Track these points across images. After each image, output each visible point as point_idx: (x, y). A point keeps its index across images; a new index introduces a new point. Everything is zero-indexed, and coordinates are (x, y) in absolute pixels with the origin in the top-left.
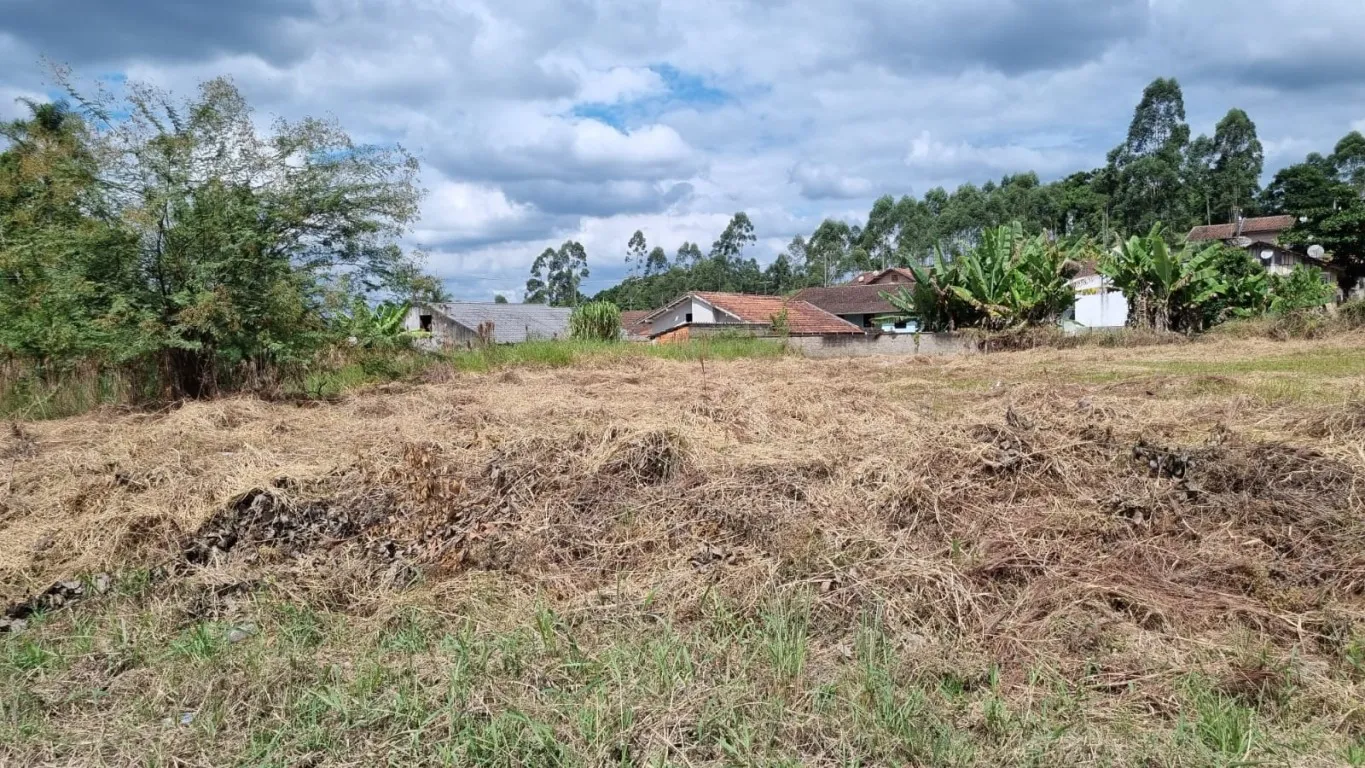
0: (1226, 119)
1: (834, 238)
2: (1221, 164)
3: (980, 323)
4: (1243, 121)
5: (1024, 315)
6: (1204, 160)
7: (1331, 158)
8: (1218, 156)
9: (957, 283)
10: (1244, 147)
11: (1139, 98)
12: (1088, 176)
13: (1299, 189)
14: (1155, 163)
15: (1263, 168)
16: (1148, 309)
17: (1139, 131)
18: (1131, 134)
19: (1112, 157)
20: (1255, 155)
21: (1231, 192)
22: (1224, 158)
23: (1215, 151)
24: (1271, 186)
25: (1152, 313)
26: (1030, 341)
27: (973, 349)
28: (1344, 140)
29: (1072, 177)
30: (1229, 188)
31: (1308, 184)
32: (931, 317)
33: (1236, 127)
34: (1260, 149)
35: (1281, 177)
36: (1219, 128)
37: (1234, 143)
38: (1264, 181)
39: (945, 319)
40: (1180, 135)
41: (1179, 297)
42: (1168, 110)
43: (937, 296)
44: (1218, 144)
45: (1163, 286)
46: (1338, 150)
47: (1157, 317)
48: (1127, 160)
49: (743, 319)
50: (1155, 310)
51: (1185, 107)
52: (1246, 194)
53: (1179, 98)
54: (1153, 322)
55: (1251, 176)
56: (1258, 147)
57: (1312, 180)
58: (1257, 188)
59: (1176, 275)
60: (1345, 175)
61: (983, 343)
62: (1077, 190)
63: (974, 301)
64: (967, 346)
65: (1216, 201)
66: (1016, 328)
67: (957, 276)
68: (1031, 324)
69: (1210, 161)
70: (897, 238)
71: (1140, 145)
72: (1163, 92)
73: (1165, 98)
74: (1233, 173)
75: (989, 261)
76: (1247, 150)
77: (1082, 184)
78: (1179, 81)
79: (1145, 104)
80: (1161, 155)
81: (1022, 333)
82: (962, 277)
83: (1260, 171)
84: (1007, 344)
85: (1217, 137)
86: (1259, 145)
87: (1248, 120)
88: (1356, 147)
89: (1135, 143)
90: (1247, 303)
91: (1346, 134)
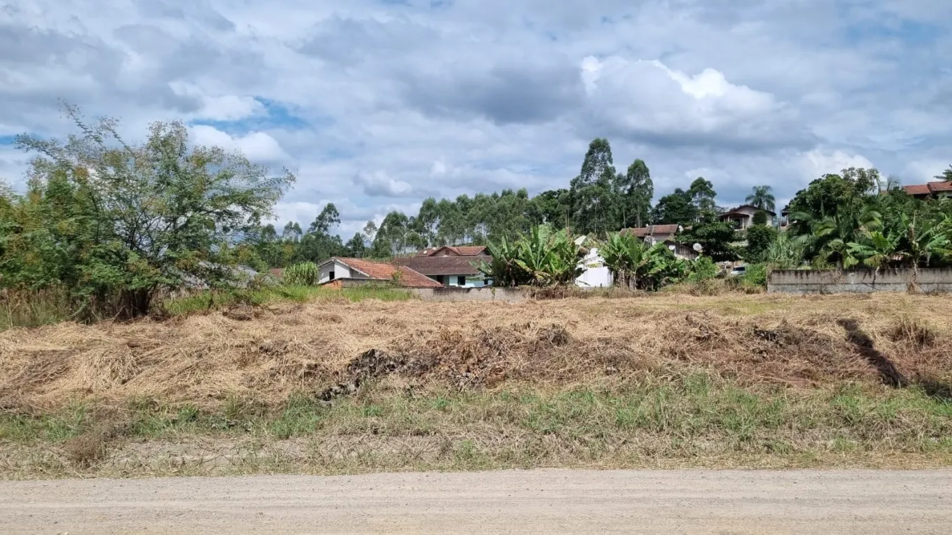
0: (632, 165)
1: (398, 224)
2: (631, 191)
3: (531, 282)
4: (643, 167)
5: (557, 278)
6: (622, 189)
7: (689, 192)
8: (629, 187)
9: (517, 258)
10: (643, 182)
11: (587, 149)
12: (555, 193)
13: (672, 208)
14: (597, 189)
15: (653, 196)
16: (626, 277)
17: (587, 169)
18: (583, 170)
19: (573, 183)
20: (649, 187)
21: (636, 208)
22: (632, 188)
23: (627, 183)
24: (657, 206)
25: (628, 279)
26: (561, 294)
27: (528, 298)
28: (696, 182)
29: (545, 193)
30: (636, 206)
31: (677, 206)
32: (501, 278)
33: (639, 170)
34: (652, 184)
35: (663, 201)
36: (629, 170)
37: (638, 179)
38: (654, 203)
39: (509, 280)
40: (609, 173)
41: (641, 271)
42: (603, 157)
43: (505, 265)
44: (629, 179)
45: (633, 264)
46: (692, 187)
47: (630, 281)
48: (581, 186)
49: (371, 276)
50: (629, 277)
51: (612, 157)
52: (644, 208)
53: (608, 150)
54: (628, 285)
55: (647, 200)
56: (650, 182)
57: (679, 204)
58: (650, 206)
59: (640, 258)
60: (696, 202)
61: (534, 294)
62: (549, 202)
63: (528, 269)
64: (524, 296)
65: (628, 213)
66: (553, 286)
67: (518, 254)
68: (561, 284)
69: (625, 189)
70: (438, 226)
71: (587, 177)
72: (599, 147)
73: (602, 150)
74: (637, 197)
75: (534, 246)
76: (645, 184)
77: (551, 198)
78: (609, 141)
79: (590, 153)
80: (600, 184)
81: (556, 289)
82: (520, 255)
83: (652, 197)
84: (548, 295)
85: (628, 175)
86: (651, 181)
87: (645, 167)
88: (701, 186)
89: (585, 176)
90: (676, 275)
91: (696, 178)
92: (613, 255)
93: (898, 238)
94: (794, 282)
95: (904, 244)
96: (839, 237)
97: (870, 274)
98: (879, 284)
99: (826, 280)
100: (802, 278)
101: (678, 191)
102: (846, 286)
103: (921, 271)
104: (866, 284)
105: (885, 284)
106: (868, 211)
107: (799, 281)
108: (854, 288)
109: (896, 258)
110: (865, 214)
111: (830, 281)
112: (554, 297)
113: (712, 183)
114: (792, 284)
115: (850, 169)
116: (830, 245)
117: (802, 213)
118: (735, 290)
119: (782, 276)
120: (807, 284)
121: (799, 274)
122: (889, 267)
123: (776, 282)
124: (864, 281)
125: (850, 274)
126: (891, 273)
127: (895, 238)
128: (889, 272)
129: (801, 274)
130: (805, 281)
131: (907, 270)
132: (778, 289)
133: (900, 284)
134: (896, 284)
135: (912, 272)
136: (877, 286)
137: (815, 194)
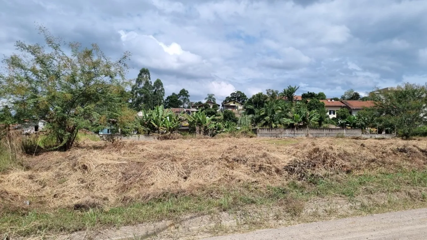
0: (156, 81)
3: (157, 132)
4: (160, 82)
5: (169, 130)
7: (179, 94)
8: (154, 90)
10: (160, 89)
11: (139, 72)
13: (172, 101)
14: (144, 91)
15: (165, 95)
16: (199, 130)
17: (139, 81)
18: (137, 82)
19: (133, 88)
20: (163, 91)
22: (156, 91)
24: (166, 100)
25: (200, 131)
26: (172, 137)
27: (156, 139)
28: (182, 90)
30: (157, 99)
33: (159, 83)
34: (164, 90)
35: (168, 98)
36: (155, 83)
37: (158, 87)
38: (165, 98)
40: (148, 84)
42: (146, 76)
44: (154, 87)
45: (203, 125)
46: (180, 93)
47: (201, 132)
48: (136, 88)
50: (201, 130)
51: (150, 77)
52: (161, 100)
53: (149, 74)
54: (200, 133)
55: (162, 97)
56: (163, 89)
57: (174, 99)
58: (163, 99)
59: (206, 122)
60: (182, 99)
61: (159, 138)
63: (156, 126)
64: (154, 138)
65: (154, 102)
66: (168, 134)
68: (171, 133)
69: (152, 91)
71: (139, 85)
72: (144, 72)
73: (145, 74)
74: (158, 95)
75: (157, 115)
76: (161, 90)
78: (149, 70)
79: (140, 74)
80: (143, 88)
81: (170, 135)
82: (152, 119)
84: (166, 138)
85: (154, 85)
86: (164, 89)
87: (161, 82)
88: (184, 93)
89: (138, 84)
90: (219, 129)
91: (182, 89)
92: (194, 120)
93: (302, 117)
94: (267, 133)
95: (304, 119)
96: (268, 116)
97: (293, 130)
98: (296, 134)
99: (278, 132)
100: (270, 131)
101: (173, 94)
102: (285, 135)
103: (310, 129)
104: (292, 134)
105: (298, 134)
106: (277, 106)
107: (269, 132)
108: (288, 135)
109: (301, 124)
110: (276, 108)
111: (279, 133)
112: (168, 139)
113: (188, 91)
114: (266, 134)
115: (269, 90)
116: (265, 119)
117: (250, 106)
118: (246, 136)
119: (263, 131)
120: (272, 134)
121: (269, 130)
122: (299, 127)
123: (260, 133)
124: (292, 133)
125: (286, 130)
126: (300, 130)
127: (300, 117)
128: (299, 130)
129: (270, 130)
130: (271, 133)
131: (305, 129)
132: (261, 136)
133: (303, 134)
134: (302, 134)
135: (306, 129)
136: (295, 135)
137: (255, 98)
